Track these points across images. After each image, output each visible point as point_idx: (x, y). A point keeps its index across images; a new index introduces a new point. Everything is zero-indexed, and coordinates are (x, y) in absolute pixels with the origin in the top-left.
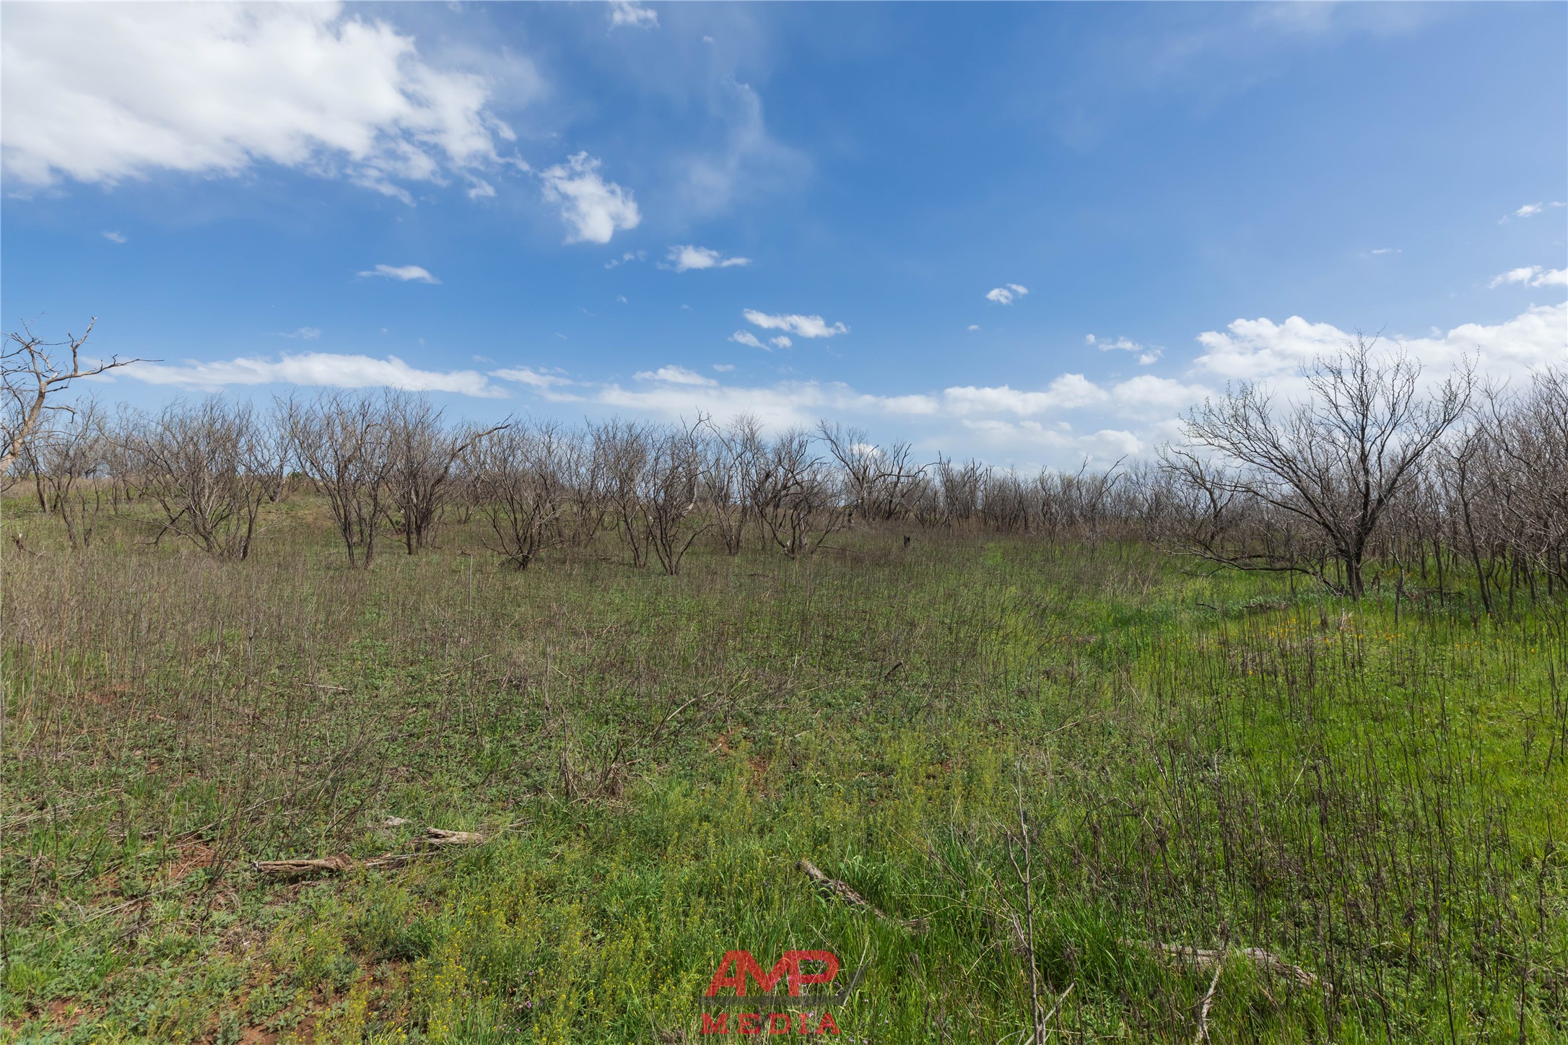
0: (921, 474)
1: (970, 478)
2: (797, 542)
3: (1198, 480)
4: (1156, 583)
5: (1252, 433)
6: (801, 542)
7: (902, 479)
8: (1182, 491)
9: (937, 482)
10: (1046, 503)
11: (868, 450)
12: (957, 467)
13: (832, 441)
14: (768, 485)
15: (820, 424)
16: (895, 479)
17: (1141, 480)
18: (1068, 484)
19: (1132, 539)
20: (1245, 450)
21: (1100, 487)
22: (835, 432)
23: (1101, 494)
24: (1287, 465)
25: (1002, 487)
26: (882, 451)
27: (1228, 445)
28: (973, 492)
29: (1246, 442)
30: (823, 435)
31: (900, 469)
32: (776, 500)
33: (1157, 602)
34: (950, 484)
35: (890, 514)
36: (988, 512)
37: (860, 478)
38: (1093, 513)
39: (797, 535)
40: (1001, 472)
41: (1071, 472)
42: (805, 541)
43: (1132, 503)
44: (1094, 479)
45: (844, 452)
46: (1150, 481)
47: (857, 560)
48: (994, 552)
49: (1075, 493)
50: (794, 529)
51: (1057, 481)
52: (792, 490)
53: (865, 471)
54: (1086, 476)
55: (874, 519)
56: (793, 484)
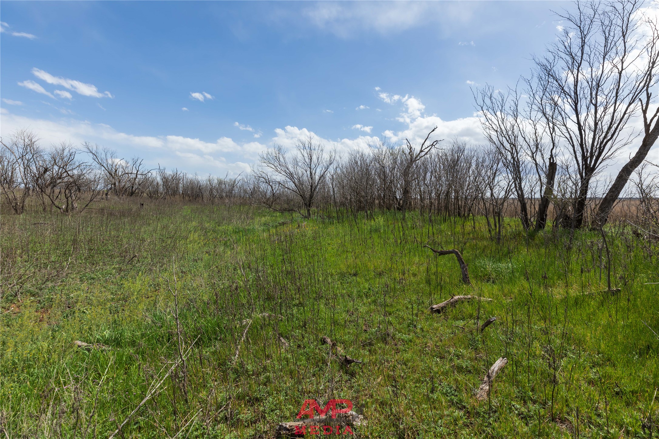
0: (150, 174)
1: (176, 179)
2: (70, 206)
3: (268, 182)
4: (252, 219)
5: (281, 163)
6: (72, 206)
7: (139, 176)
8: (263, 186)
9: (159, 179)
10: (211, 190)
11: (117, 161)
12: (169, 173)
13: (93, 154)
14: (48, 175)
15: (85, 144)
16: (134, 176)
17: (249, 181)
18: (220, 183)
19: (243, 204)
20: (279, 169)
21: (233, 185)
22: (95, 148)
23: (233, 187)
24: (291, 176)
25: (192, 182)
26: (126, 161)
27: (274, 167)
28: (177, 184)
29: (279, 166)
30: (87, 150)
31: (138, 171)
32: (53, 183)
33: (252, 226)
34: (166, 180)
35: (132, 194)
36: (185, 194)
37: (112, 174)
38: (230, 194)
39: (70, 203)
40: (190, 176)
41: (222, 177)
42: (76, 205)
43: (245, 191)
44: (231, 180)
45: (102, 160)
46: (251, 182)
47: (111, 214)
48: (187, 210)
49: (223, 186)
50: (67, 198)
51: (216, 181)
52: (66, 180)
53: (116, 171)
54: (227, 180)
55: (122, 196)
56: (66, 176)
